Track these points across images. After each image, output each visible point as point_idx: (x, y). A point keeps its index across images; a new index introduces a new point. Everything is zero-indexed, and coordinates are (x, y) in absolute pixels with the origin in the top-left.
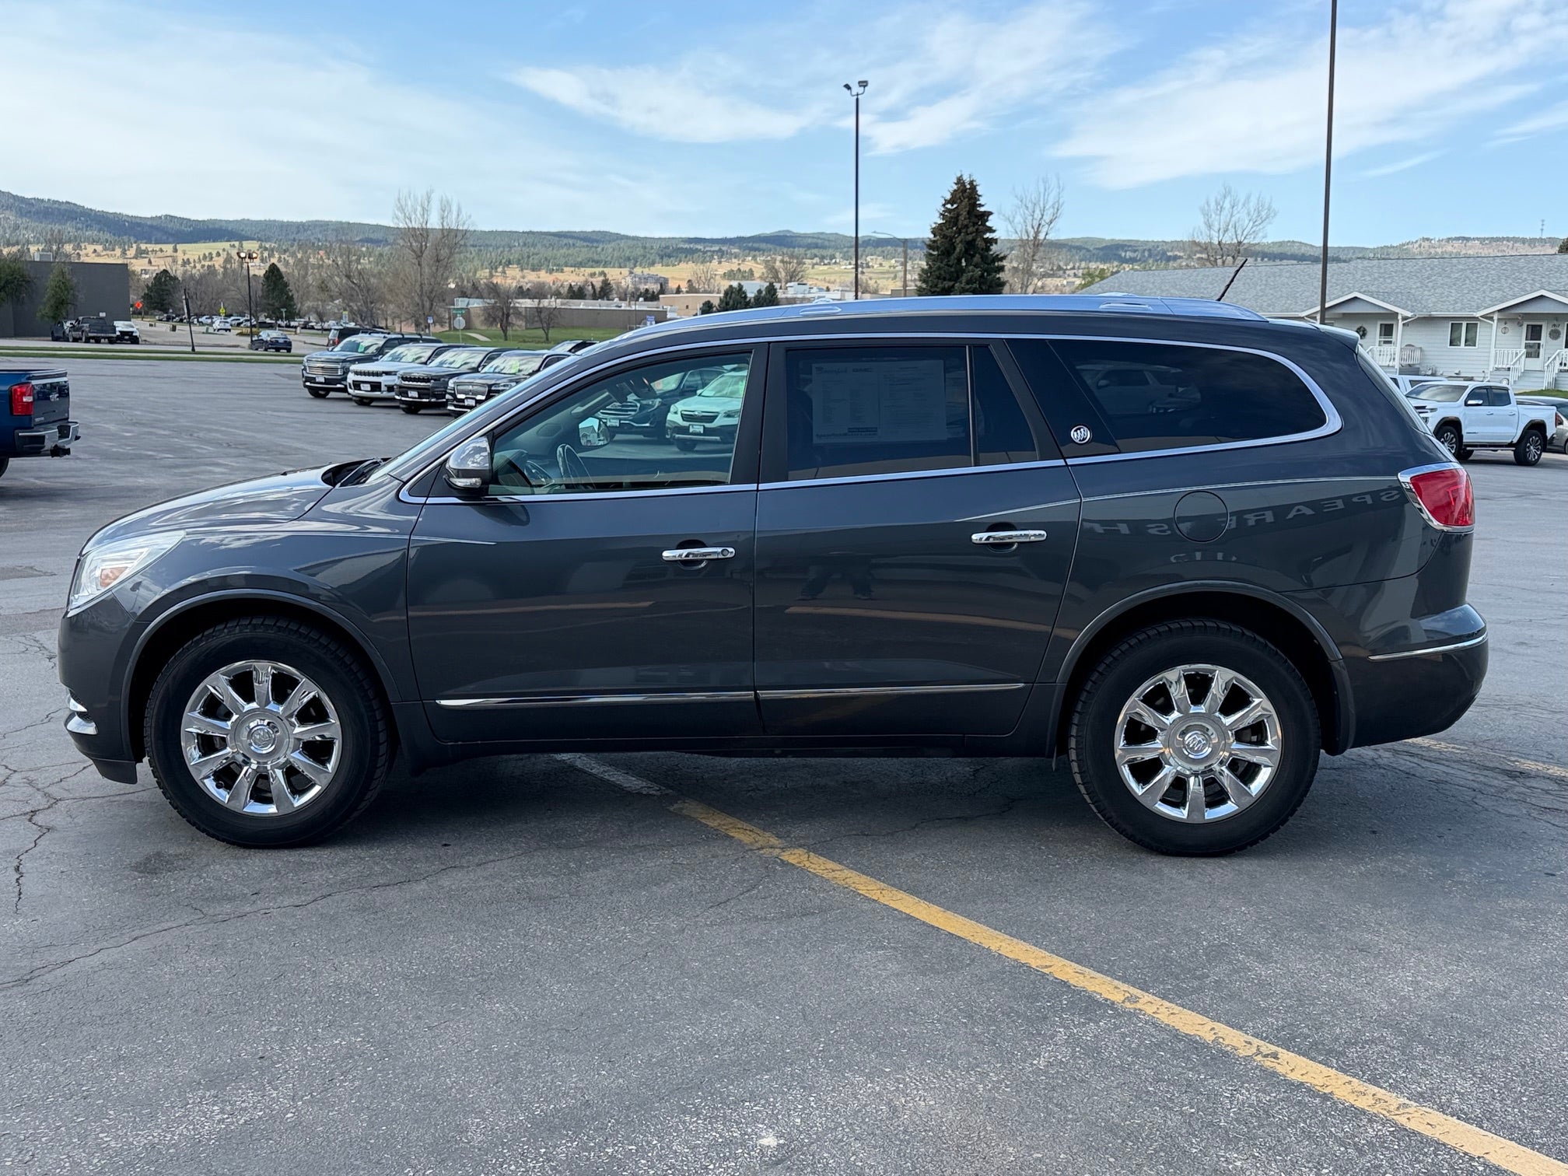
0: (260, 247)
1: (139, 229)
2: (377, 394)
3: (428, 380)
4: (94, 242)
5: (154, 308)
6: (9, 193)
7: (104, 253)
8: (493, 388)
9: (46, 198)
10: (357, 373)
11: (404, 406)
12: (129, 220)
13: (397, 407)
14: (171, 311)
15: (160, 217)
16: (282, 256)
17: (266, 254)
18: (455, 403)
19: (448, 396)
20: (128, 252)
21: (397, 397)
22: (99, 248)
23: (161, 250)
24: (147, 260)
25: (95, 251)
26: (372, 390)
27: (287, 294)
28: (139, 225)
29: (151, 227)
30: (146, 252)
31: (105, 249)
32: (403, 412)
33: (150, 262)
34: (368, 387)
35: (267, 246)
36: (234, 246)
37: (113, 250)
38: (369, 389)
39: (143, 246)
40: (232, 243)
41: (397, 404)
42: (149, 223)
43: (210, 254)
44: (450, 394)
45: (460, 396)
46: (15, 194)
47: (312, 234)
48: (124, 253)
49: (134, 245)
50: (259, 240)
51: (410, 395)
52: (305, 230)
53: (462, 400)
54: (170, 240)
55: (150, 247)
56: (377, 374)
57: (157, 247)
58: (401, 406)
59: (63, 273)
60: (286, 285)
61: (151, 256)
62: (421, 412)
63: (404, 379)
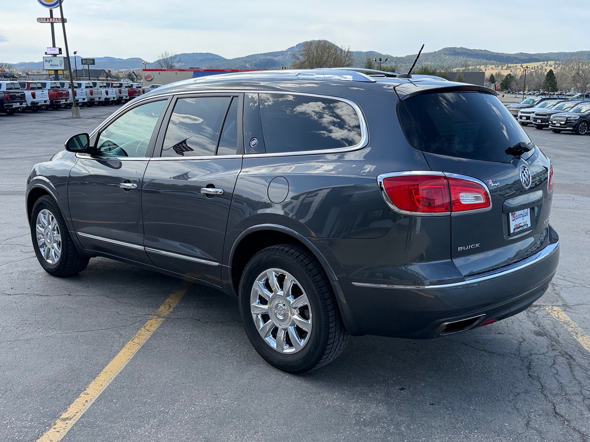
0: (555, 63)
1: (509, 58)
2: (528, 121)
3: (546, 115)
4: (492, 64)
5: (504, 88)
6: (465, 48)
7: (495, 68)
8: (568, 119)
9: (477, 49)
10: (522, 112)
11: (536, 126)
12: (506, 55)
13: (533, 126)
14: (509, 89)
15: (518, 54)
16: (563, 66)
17: (557, 66)
18: (552, 125)
19: (550, 122)
20: (503, 68)
21: (533, 122)
22: (493, 66)
23: (516, 66)
24: (510, 70)
25: (492, 68)
26: (526, 120)
27: (554, 81)
28: (509, 57)
29: (514, 57)
30: (510, 67)
31: (496, 67)
32: (536, 129)
33: (511, 71)
34: (525, 118)
35: (558, 63)
36: (544, 63)
37: (498, 67)
38: (525, 119)
39: (509, 65)
40: (544, 62)
41: (533, 125)
42: (513, 56)
43: (535, 67)
44: (551, 121)
45: (554, 122)
46: (467, 48)
47: (578, 57)
48: (502, 68)
49: (506, 65)
50: (555, 60)
51: (538, 121)
52: (575, 55)
53: (555, 124)
54: (520, 62)
55: (512, 65)
56: (530, 113)
57: (515, 65)
58: (535, 126)
59: (460, 77)
60: (555, 78)
61: (512, 69)
62: (544, 128)
63: (537, 115)
